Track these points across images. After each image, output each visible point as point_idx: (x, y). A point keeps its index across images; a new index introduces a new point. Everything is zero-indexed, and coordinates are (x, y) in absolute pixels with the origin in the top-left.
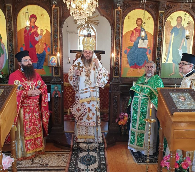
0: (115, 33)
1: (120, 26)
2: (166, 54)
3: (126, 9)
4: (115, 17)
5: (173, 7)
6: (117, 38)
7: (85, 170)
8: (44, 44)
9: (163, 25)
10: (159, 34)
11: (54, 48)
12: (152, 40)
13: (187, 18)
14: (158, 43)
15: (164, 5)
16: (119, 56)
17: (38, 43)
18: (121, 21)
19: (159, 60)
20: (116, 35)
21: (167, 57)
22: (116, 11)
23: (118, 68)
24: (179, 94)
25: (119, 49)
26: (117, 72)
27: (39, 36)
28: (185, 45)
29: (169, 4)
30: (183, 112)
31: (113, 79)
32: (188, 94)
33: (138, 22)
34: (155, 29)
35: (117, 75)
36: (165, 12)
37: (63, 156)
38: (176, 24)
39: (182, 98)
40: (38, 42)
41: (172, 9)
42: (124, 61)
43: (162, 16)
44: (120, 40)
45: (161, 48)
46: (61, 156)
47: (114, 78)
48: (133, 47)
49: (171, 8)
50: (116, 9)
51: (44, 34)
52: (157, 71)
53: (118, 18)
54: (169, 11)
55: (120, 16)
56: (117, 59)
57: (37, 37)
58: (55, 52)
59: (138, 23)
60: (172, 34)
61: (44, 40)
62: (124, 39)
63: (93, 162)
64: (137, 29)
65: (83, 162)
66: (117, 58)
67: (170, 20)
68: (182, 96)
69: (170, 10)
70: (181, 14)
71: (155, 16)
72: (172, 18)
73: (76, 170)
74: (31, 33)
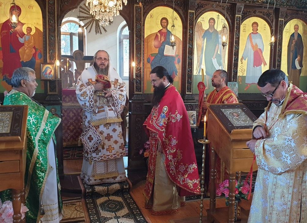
0: (135, 35)
1: (141, 27)
2: (198, 63)
3: (148, 5)
4: (135, 15)
5: (204, 6)
6: (138, 42)
7: (113, 218)
8: (33, 48)
9: (193, 27)
10: (189, 39)
11: (49, 54)
12: (181, 46)
13: (220, 20)
14: (189, 51)
15: (194, 4)
16: (141, 66)
17: (24, 47)
18: (142, 21)
19: (190, 72)
20: (136, 38)
21: (199, 68)
22: (136, 7)
23: (140, 81)
24: (231, 110)
25: (141, 56)
26: (139, 86)
27: (25, 37)
28: (219, 53)
29: (199, 2)
30: (240, 129)
31: (135, 96)
32: (241, 110)
33: (163, 22)
34: (184, 33)
35: (138, 90)
36: (195, 12)
37: (74, 205)
38: (208, 27)
39: (235, 115)
40: (23, 45)
41: (203, 9)
42: (147, 72)
43: (192, 17)
44: (141, 45)
45: (192, 57)
46: (71, 205)
47: (136, 94)
48: (158, 54)
49: (202, 7)
50: (135, 5)
51: (32, 33)
52: (189, 84)
53: (138, 16)
54: (200, 11)
55: (141, 14)
56: (139, 70)
57: (22, 38)
58: (50, 59)
59: (163, 24)
60: (204, 40)
61: (32, 42)
62: (146, 44)
63: (120, 207)
64: (162, 31)
65: (106, 209)
66: (138, 68)
67: (201, 22)
68: (235, 112)
69: (201, 9)
70: (214, 15)
71: (183, 16)
72: (203, 19)
73: (102, 219)
74: (12, 32)
